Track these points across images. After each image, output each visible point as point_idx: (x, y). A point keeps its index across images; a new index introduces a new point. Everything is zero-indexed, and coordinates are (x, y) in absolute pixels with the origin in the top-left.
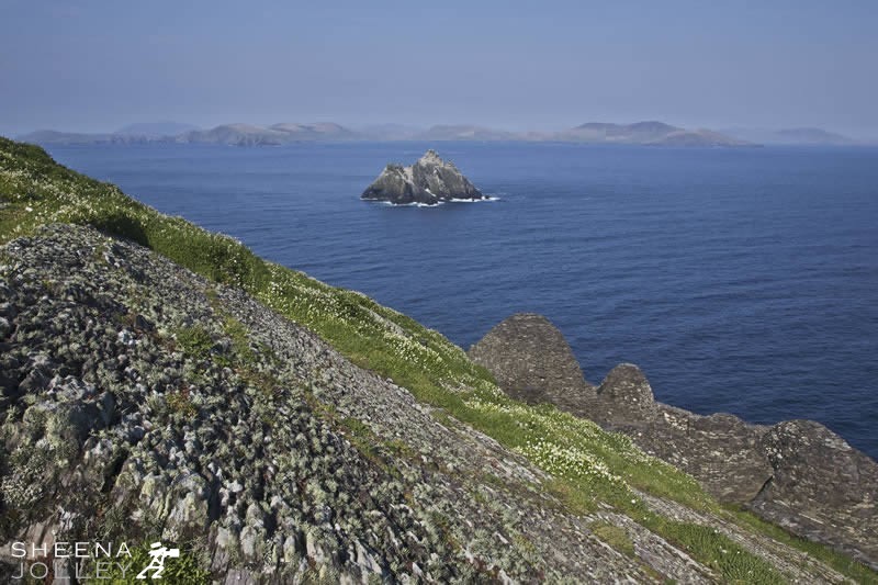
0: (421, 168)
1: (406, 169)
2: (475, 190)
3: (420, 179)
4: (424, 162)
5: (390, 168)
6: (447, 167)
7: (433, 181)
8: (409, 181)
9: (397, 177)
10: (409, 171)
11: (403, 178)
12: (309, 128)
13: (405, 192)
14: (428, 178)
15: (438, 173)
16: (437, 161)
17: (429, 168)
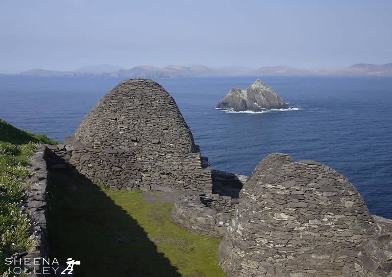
0: (252, 91)
1: (243, 91)
2: (284, 104)
3: (252, 97)
4: (253, 86)
5: (233, 91)
6: (268, 90)
7: (259, 98)
8: (245, 98)
9: (238, 96)
10: (244, 92)
11: (241, 96)
12: (188, 68)
13: (242, 105)
14: (256, 96)
15: (262, 93)
16: (262, 86)
17: (257, 91)
